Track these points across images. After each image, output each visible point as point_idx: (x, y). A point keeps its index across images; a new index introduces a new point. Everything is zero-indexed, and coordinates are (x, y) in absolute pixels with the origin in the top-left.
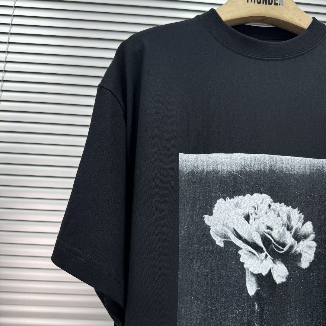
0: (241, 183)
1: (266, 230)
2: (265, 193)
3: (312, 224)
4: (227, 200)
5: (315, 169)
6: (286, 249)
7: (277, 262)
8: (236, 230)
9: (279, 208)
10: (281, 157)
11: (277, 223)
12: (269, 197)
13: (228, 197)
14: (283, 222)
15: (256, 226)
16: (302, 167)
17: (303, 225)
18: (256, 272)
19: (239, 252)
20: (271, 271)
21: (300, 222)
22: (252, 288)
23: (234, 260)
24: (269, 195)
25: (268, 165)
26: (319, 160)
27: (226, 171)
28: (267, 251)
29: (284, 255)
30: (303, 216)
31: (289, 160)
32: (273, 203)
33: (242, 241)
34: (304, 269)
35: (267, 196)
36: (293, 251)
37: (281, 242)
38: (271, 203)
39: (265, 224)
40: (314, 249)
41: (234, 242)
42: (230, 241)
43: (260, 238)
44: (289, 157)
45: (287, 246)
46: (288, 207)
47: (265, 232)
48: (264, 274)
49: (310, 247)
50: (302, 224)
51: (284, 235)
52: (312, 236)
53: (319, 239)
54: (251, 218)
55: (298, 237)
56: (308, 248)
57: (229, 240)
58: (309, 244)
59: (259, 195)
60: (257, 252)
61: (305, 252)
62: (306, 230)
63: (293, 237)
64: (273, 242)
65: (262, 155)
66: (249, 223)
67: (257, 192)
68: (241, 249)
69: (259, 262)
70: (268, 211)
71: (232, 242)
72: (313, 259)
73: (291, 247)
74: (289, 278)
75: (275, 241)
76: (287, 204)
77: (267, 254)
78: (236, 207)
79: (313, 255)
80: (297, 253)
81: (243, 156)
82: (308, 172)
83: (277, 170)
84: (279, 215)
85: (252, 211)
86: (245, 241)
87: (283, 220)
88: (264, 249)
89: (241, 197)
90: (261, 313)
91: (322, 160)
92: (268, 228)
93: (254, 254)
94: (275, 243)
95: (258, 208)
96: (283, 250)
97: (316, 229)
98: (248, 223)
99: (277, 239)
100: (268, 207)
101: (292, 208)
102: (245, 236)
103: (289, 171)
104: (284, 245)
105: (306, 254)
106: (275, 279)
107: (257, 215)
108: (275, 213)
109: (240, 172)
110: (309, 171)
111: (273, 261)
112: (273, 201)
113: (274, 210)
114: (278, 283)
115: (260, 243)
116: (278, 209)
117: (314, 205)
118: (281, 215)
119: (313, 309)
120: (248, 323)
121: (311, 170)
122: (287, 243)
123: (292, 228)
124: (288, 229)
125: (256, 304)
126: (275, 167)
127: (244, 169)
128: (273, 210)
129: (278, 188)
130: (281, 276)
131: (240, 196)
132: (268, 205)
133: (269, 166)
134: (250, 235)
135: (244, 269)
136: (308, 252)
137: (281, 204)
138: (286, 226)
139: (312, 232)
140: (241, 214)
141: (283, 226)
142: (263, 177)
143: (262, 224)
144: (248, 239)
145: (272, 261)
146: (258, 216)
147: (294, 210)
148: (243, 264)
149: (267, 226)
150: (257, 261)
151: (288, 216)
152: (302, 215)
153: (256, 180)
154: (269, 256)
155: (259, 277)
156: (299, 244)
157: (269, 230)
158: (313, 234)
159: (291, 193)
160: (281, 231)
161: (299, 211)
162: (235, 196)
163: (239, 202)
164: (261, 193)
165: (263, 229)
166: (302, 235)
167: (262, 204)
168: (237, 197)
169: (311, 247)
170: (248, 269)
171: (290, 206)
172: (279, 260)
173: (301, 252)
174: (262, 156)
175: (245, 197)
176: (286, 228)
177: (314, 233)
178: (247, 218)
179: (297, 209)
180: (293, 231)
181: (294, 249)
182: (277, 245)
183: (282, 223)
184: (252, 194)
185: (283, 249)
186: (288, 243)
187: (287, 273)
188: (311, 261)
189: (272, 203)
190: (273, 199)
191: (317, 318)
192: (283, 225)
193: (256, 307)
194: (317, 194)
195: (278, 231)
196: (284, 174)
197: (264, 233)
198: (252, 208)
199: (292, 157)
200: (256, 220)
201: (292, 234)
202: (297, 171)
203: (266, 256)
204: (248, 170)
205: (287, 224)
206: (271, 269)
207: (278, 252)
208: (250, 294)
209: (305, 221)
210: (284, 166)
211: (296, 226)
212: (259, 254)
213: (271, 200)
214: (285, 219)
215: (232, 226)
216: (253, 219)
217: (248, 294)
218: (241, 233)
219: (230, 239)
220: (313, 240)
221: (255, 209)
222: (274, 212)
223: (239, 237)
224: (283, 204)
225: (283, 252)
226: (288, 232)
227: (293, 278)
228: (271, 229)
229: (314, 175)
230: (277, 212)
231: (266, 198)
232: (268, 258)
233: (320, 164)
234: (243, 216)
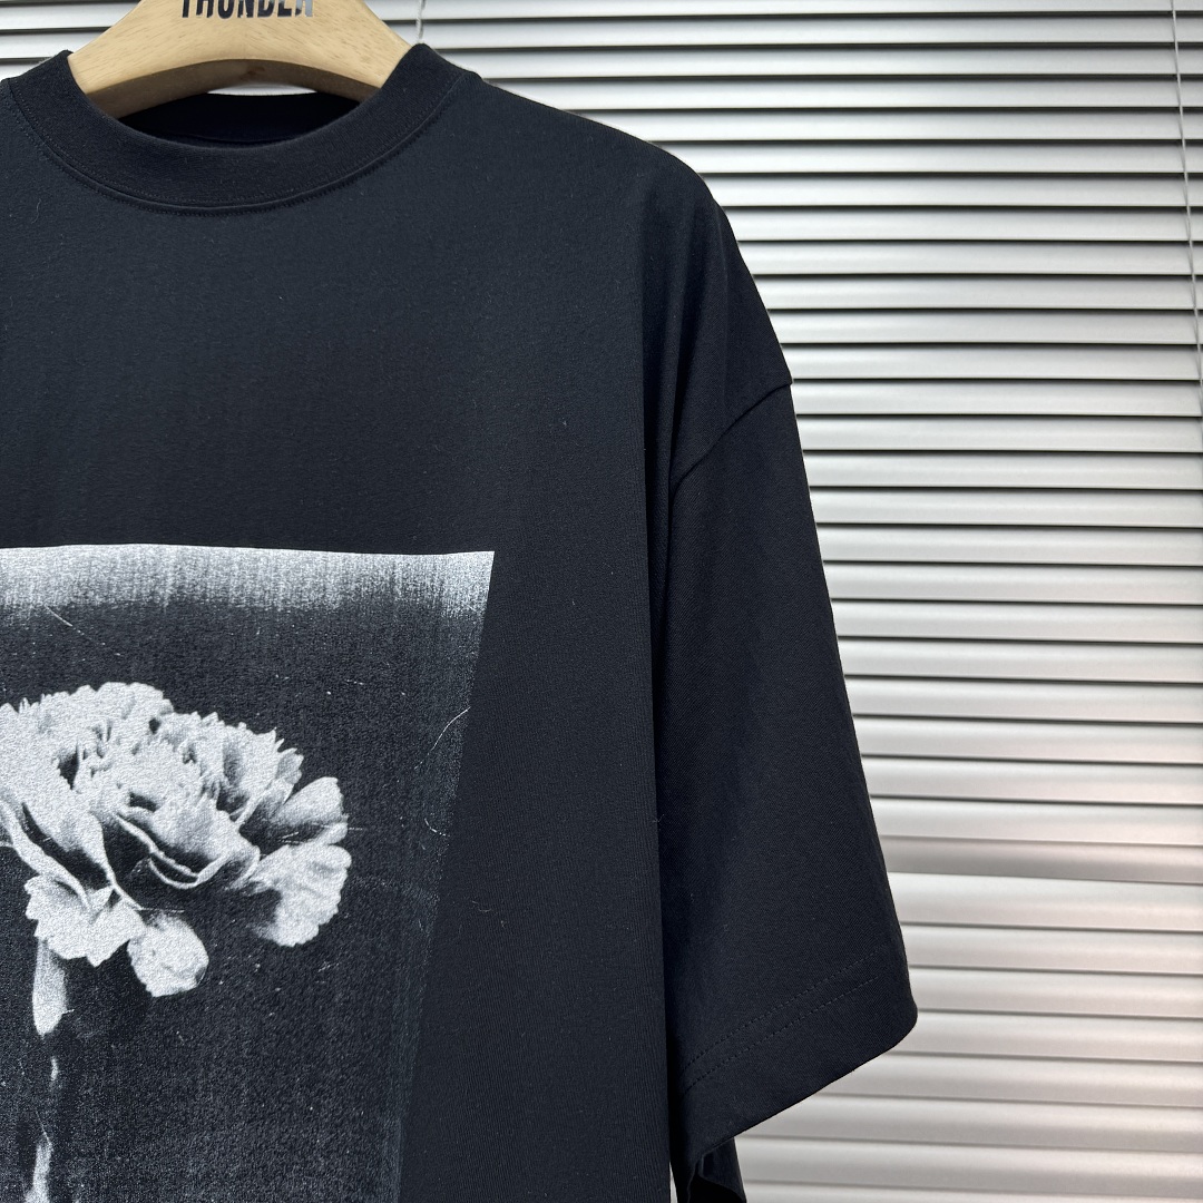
0: (65, 650)
1: (125, 810)
2: (142, 681)
3: (339, 784)
4: (21, 707)
5: (364, 589)
6: (204, 876)
7: (163, 921)
8: (30, 809)
9: (196, 733)
10: (226, 551)
11: (181, 785)
12: (160, 693)
13: (25, 700)
14: (205, 781)
15: (95, 795)
16: (308, 586)
17: (296, 789)
18: (68, 955)
19: (28, 887)
20: (126, 953)
21: (282, 779)
22: (48, 1008)
23: (9, 913)
24: (157, 687)
25: (170, 581)
26: (380, 556)
27: (31, 607)
28: (120, 881)
29: (195, 897)
30: (299, 759)
31: (256, 560)
32: (174, 716)
33: (40, 849)
34: (286, 949)
35: (151, 689)
36: (239, 884)
37: (188, 848)
38: (163, 714)
39: (125, 787)
40: (343, 876)
41: (20, 853)
42: (8, 849)
43: (101, 836)
44: (260, 552)
45: (211, 864)
46: (230, 728)
47: (121, 816)
48: (95, 962)
49: (324, 870)
50: (292, 787)
51: (203, 826)
52: (339, 830)
53: (363, 839)
54: (83, 766)
55: (265, 834)
56: (315, 871)
57: (7, 845)
58: (319, 859)
59: (119, 686)
60: (82, 883)
61: (301, 888)
62: (310, 807)
63: (244, 831)
64: (153, 848)
65: (150, 549)
66: (72, 787)
67: (114, 679)
68: (34, 874)
69: (85, 918)
70: (145, 739)
71: (14, 852)
72: (336, 911)
73: (231, 870)
74: (207, 978)
75: (161, 845)
76: (229, 718)
77: (119, 891)
78: (41, 731)
79: (337, 898)
80: (257, 890)
81: (87, 554)
82: (333, 599)
83: (204, 596)
84: (191, 757)
85: (89, 743)
86: (52, 849)
87: (207, 772)
88: (110, 875)
89: (61, 697)
90: (69, 1095)
91: (391, 557)
92: (136, 800)
93: (72, 892)
94: (161, 855)
95: (109, 733)
96: (194, 880)
97: (356, 806)
98: (69, 786)
99: (172, 842)
100: (146, 728)
101: (249, 732)
102: (54, 831)
103: (251, 599)
104: (198, 862)
105: (304, 894)
106: (143, 981)
107: (102, 757)
108: (174, 750)
109: (68, 611)
110: (340, 598)
111: (145, 916)
112: (172, 708)
113: (173, 740)
114: (157, 993)
115: (98, 854)
116: (193, 735)
117: (350, 717)
118: (200, 756)
119: (321, 1092)
120: (18, 1129)
121: (350, 594)
122: (211, 854)
123: (241, 801)
124: (221, 805)
125: (54, 1062)
126: (198, 588)
127: (87, 598)
128: (167, 738)
129: (202, 661)
130: (175, 969)
131: (57, 694)
132: (148, 720)
133: (173, 585)
134: (68, 825)
135: (34, 943)
136: (313, 886)
137: (207, 719)
138: (217, 793)
139: (339, 814)
140: (51, 754)
141: (206, 794)
142: (145, 623)
143: (115, 787)
144: (60, 841)
145: (137, 917)
146: (105, 761)
147: (261, 736)
148: (34, 924)
149: (132, 795)
150: (77, 917)
151: (225, 760)
152: (297, 753)
153: (118, 634)
154: (126, 899)
155: (77, 972)
156: (269, 857)
157: (138, 809)
158: (339, 821)
159: (252, 679)
160: (195, 811)
161: (282, 741)
162: (43, 695)
163: (52, 713)
164: (129, 681)
165: (118, 805)
166: (289, 827)
167: (125, 718)
168: (49, 696)
169: (331, 870)
170: (45, 942)
171: (242, 725)
172: (173, 915)
173: (279, 887)
174: (151, 551)
175: (74, 695)
176: (213, 802)
177: (347, 817)
178: (69, 768)
179: (273, 734)
180: (246, 812)
181: (246, 876)
182: (171, 862)
183: (200, 783)
184: (96, 687)
185: (194, 875)
186: (219, 856)
187: (204, 961)
188: (326, 920)
189: (167, 716)
190: (172, 701)
191: (336, 1126)
192: (204, 789)
193: (55, 1073)
194: (365, 680)
195: (179, 811)
196: (231, 611)
197: (118, 818)
198: (89, 732)
199: (272, 552)
200: (97, 774)
201: (241, 821)
202: (284, 601)
203: (114, 898)
204: (98, 600)
205: (222, 787)
206: (130, 945)
207: (171, 887)
208: (38, 1028)
209: (309, 775)
210: (234, 583)
211: (265, 794)
212: (90, 891)
213: (167, 702)
214: (216, 771)
215: (20, 796)
216: (90, 771)
217: (33, 1029)
218: (40, 821)
219: (11, 842)
220: (337, 844)
221: (100, 736)
222: (171, 747)
223: (35, 834)
224: (214, 715)
225: (195, 884)
226: (224, 815)
227: (227, 977)
228: (151, 806)
229: (358, 611)
230: (185, 744)
231: (147, 699)
232: (118, 906)
233: (382, 573)
234: (57, 762)
